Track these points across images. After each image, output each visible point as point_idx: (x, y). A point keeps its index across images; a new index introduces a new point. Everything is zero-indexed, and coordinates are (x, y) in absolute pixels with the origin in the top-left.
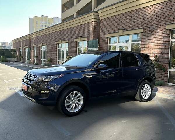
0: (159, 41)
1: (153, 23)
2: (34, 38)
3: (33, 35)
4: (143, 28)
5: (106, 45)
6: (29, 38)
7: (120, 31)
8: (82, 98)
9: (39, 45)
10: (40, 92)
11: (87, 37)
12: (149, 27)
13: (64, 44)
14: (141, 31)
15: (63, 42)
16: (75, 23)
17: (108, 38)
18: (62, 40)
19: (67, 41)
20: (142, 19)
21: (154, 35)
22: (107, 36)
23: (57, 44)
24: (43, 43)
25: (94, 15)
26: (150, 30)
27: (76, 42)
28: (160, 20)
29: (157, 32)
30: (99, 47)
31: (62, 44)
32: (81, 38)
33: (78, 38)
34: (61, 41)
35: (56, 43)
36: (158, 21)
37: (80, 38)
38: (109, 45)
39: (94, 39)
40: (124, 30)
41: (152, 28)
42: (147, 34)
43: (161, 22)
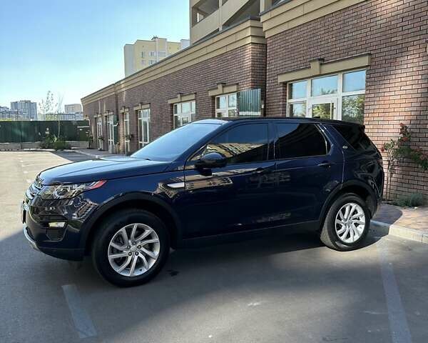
0: (410, 87)
1: (395, 39)
2: (125, 93)
3: (123, 86)
4: (370, 54)
5: (281, 103)
6: (114, 93)
7: (312, 65)
8: (156, 239)
9: (135, 109)
10: (46, 224)
11: (237, 84)
12: (386, 50)
13: (188, 104)
14: (365, 61)
15: (184, 99)
16: (210, 49)
17: (285, 84)
18: (182, 95)
19: (193, 97)
20: (366, 30)
21: (397, 72)
22: (281, 79)
23: (172, 105)
24: (142, 104)
25: (251, 26)
26: (386, 57)
27: (213, 98)
28: (413, 30)
29: (406, 62)
30: (263, 107)
31: (183, 104)
32: (223, 87)
33: (217, 88)
34: (179, 96)
35: (170, 102)
36: (406, 32)
37: (220, 87)
38: (289, 101)
39: (253, 88)
40: (322, 61)
41: (391, 52)
42: (380, 70)
43: (415, 34)
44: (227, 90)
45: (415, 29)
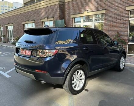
0: (120, 20)
1: (114, 5)
4: (106, 9)
7: (84, 12)
9: (6, 26)
11: (53, 18)
13: (31, 24)
14: (104, 12)
15: (29, 22)
17: (73, 18)
18: (28, 21)
19: (34, 21)
20: (104, 2)
22: (72, 17)
23: (23, 24)
24: (9, 24)
26: (111, 11)
27: (43, 22)
28: (121, 3)
29: (118, 12)
31: (29, 24)
32: (47, 18)
35: (23, 23)
36: (119, 3)
37: (46, 18)
38: (74, 24)
39: (60, 19)
40: (88, 11)
41: (113, 9)
42: (109, 15)
43: (122, 4)
44: (49, 19)
45: (122, 2)
